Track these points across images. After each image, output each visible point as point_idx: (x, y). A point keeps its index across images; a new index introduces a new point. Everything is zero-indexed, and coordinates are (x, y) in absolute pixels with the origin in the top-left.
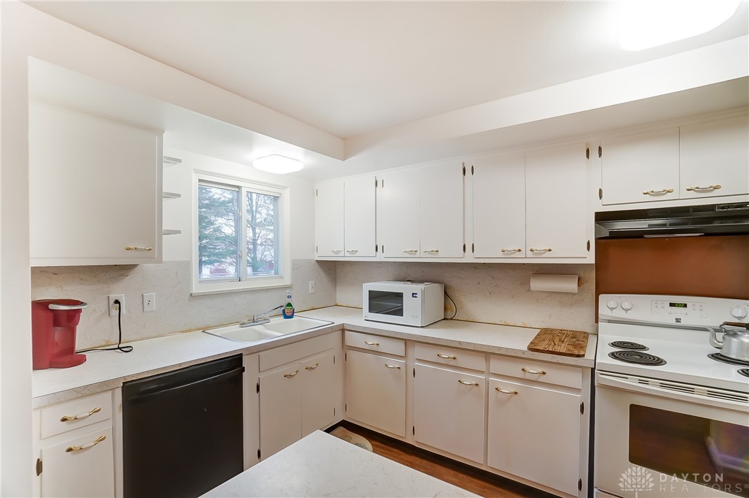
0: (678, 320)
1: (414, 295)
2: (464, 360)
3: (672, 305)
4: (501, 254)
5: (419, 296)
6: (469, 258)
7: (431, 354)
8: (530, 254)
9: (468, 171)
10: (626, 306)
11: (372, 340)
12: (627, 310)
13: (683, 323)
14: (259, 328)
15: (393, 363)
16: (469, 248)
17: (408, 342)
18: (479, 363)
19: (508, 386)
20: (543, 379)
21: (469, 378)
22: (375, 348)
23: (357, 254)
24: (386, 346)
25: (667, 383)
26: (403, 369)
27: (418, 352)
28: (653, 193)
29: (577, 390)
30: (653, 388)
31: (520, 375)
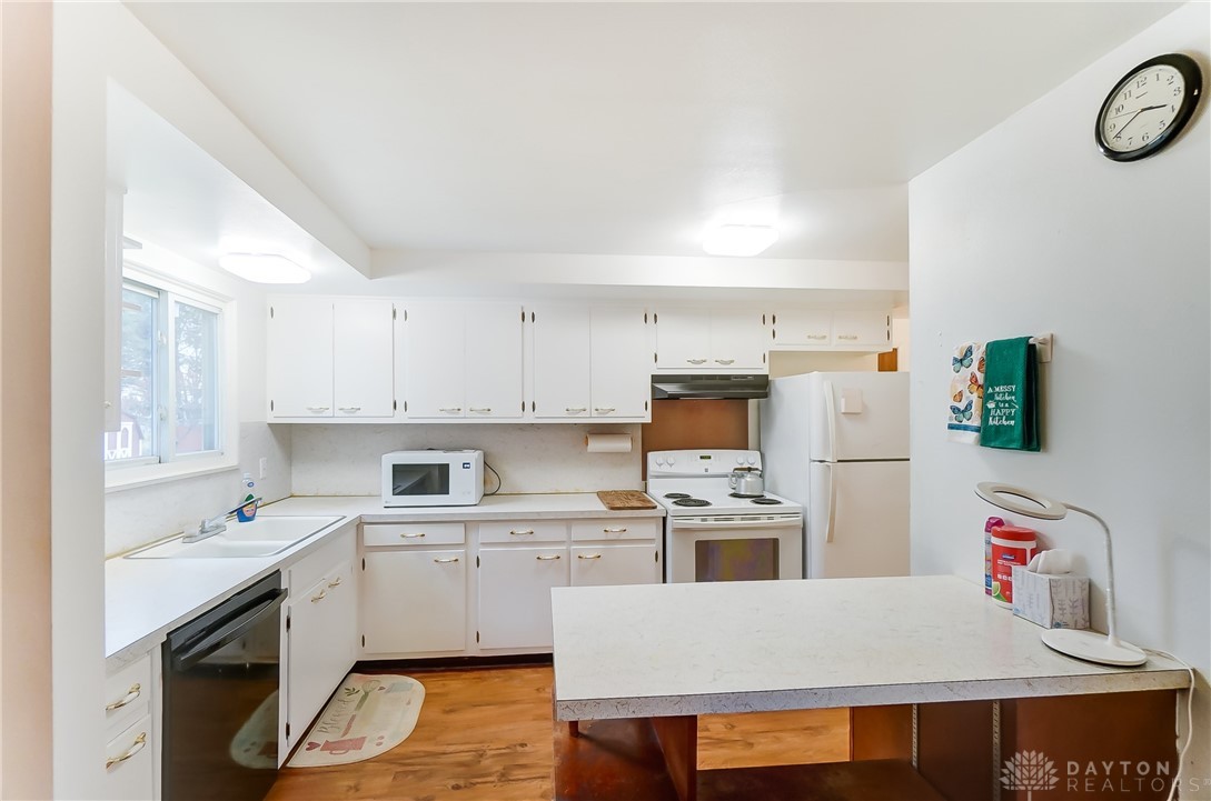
0: (706, 470)
1: (466, 465)
2: (542, 533)
3: (702, 458)
4: (565, 414)
5: (473, 466)
6: (529, 418)
7: (501, 533)
8: (594, 414)
9: (528, 317)
10: (671, 461)
11: (412, 532)
12: (671, 465)
13: (710, 472)
14: (215, 540)
15: (446, 556)
16: (529, 407)
17: (468, 524)
18: (558, 533)
19: (590, 552)
20: (624, 536)
21: (549, 552)
22: (420, 541)
23: (358, 413)
24: (434, 534)
25: (718, 517)
26: (462, 561)
27: (484, 534)
28: (694, 362)
29: (651, 540)
30: (711, 522)
31: (603, 536)
